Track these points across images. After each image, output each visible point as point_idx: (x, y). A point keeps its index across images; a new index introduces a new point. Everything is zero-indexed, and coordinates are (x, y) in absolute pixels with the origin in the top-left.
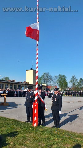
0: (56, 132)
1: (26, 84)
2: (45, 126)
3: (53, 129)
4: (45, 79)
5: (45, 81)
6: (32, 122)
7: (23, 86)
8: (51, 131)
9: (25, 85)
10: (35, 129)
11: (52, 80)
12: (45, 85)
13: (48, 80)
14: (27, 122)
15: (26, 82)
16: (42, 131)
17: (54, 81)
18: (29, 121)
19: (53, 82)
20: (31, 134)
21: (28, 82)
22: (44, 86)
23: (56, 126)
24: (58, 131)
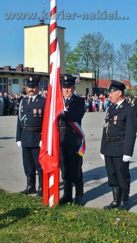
0: (116, 223)
1: (26, 72)
2: (83, 204)
3: (109, 213)
4: (89, 55)
5: (90, 62)
6: (41, 194)
7: (15, 82)
8: (100, 220)
9: (22, 75)
10: (49, 215)
11: (111, 58)
12: (89, 75)
13: (98, 58)
14: (27, 192)
15: (26, 66)
16: (74, 220)
17: (118, 64)
18: (32, 190)
19: (115, 66)
20: (36, 229)
21: (30, 67)
22: (87, 79)
23: (119, 203)
24: (122, 219)
